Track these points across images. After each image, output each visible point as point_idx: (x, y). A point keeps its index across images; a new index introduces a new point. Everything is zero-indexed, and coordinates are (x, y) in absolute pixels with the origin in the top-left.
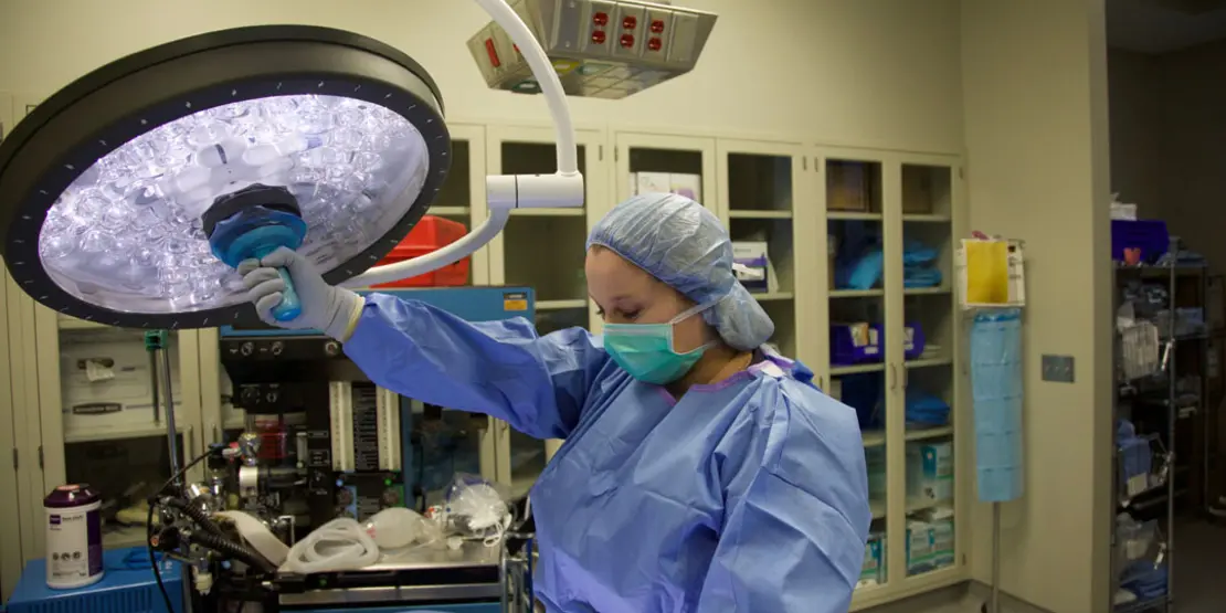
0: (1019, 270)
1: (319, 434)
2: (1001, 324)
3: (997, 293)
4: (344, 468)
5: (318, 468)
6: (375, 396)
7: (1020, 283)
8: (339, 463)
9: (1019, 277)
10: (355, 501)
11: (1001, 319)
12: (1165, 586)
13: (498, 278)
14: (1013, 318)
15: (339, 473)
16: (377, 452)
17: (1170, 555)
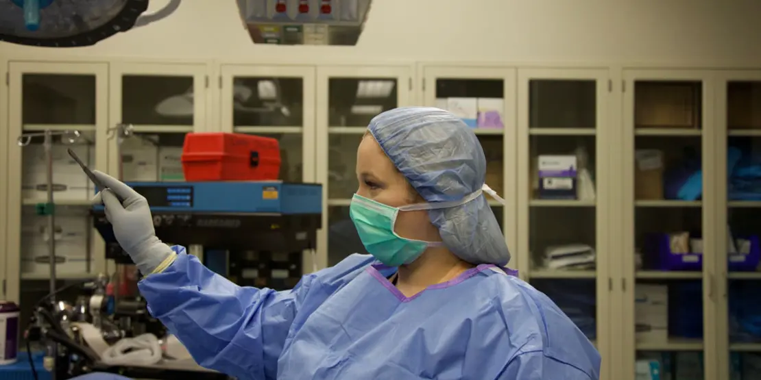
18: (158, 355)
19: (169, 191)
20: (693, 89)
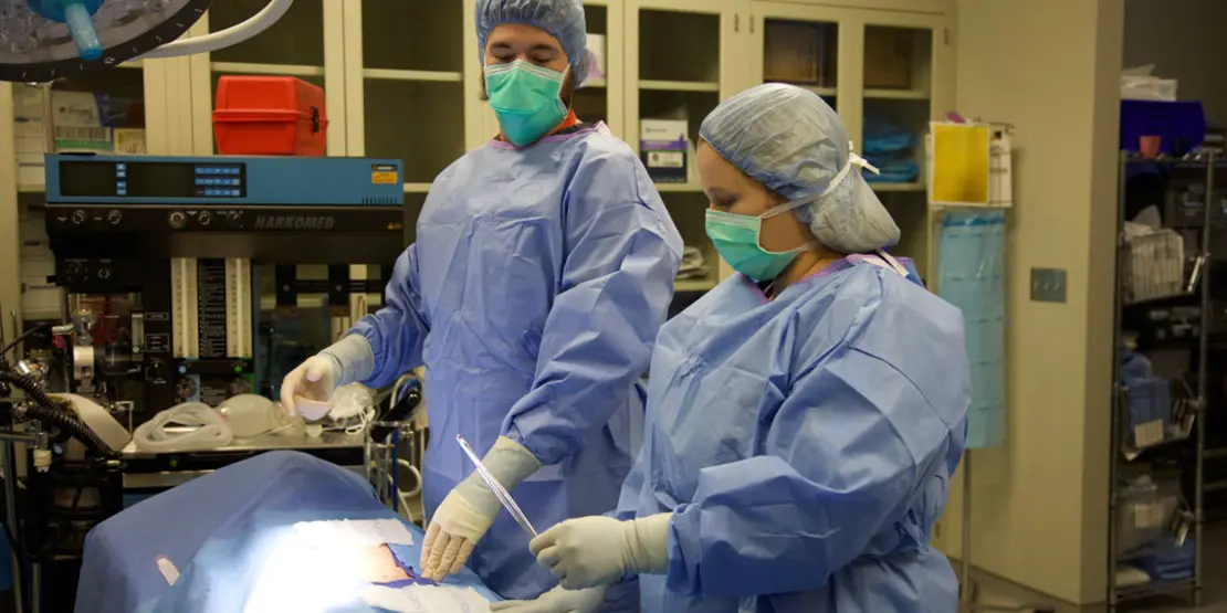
0: (1006, 161)
1: (159, 316)
2: (979, 229)
3: (971, 190)
4: (186, 354)
5: (156, 355)
6: (224, 274)
7: (1006, 179)
8: (181, 349)
9: (1005, 170)
10: (198, 392)
11: (977, 222)
12: (1192, 568)
13: (357, 149)
14: (994, 222)
15: (181, 360)
16: (225, 337)
17: (1199, 528)
18: (226, 432)
19: (199, 170)
20: (829, 31)
